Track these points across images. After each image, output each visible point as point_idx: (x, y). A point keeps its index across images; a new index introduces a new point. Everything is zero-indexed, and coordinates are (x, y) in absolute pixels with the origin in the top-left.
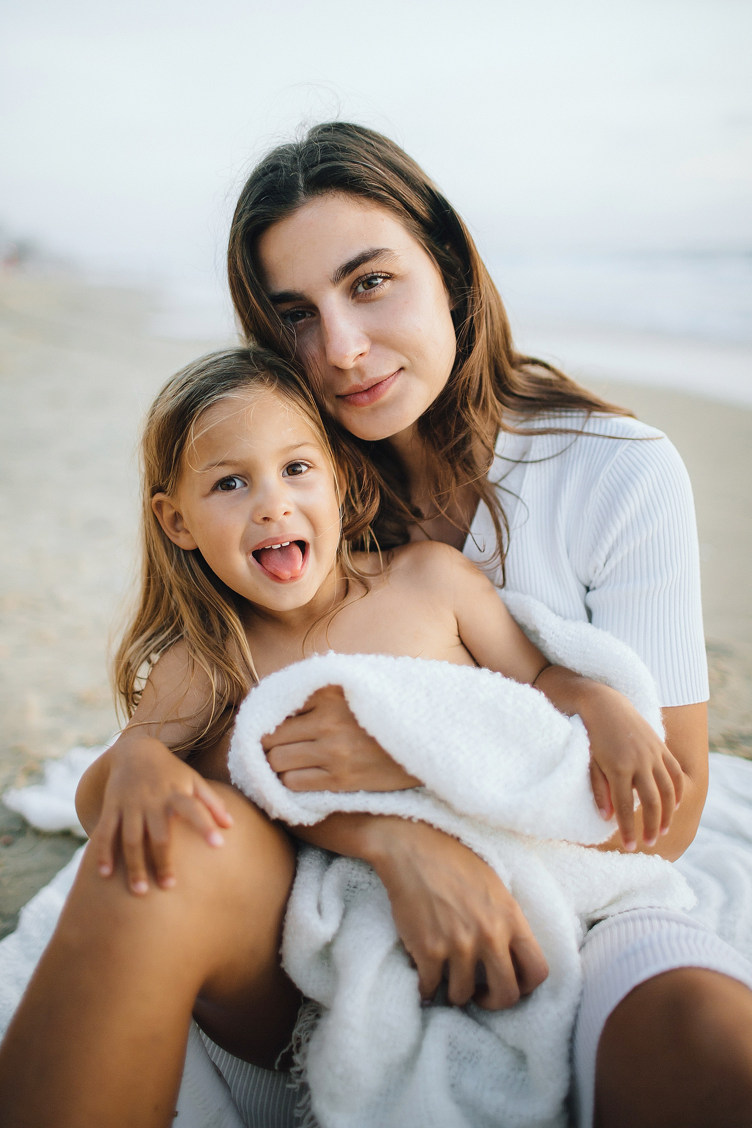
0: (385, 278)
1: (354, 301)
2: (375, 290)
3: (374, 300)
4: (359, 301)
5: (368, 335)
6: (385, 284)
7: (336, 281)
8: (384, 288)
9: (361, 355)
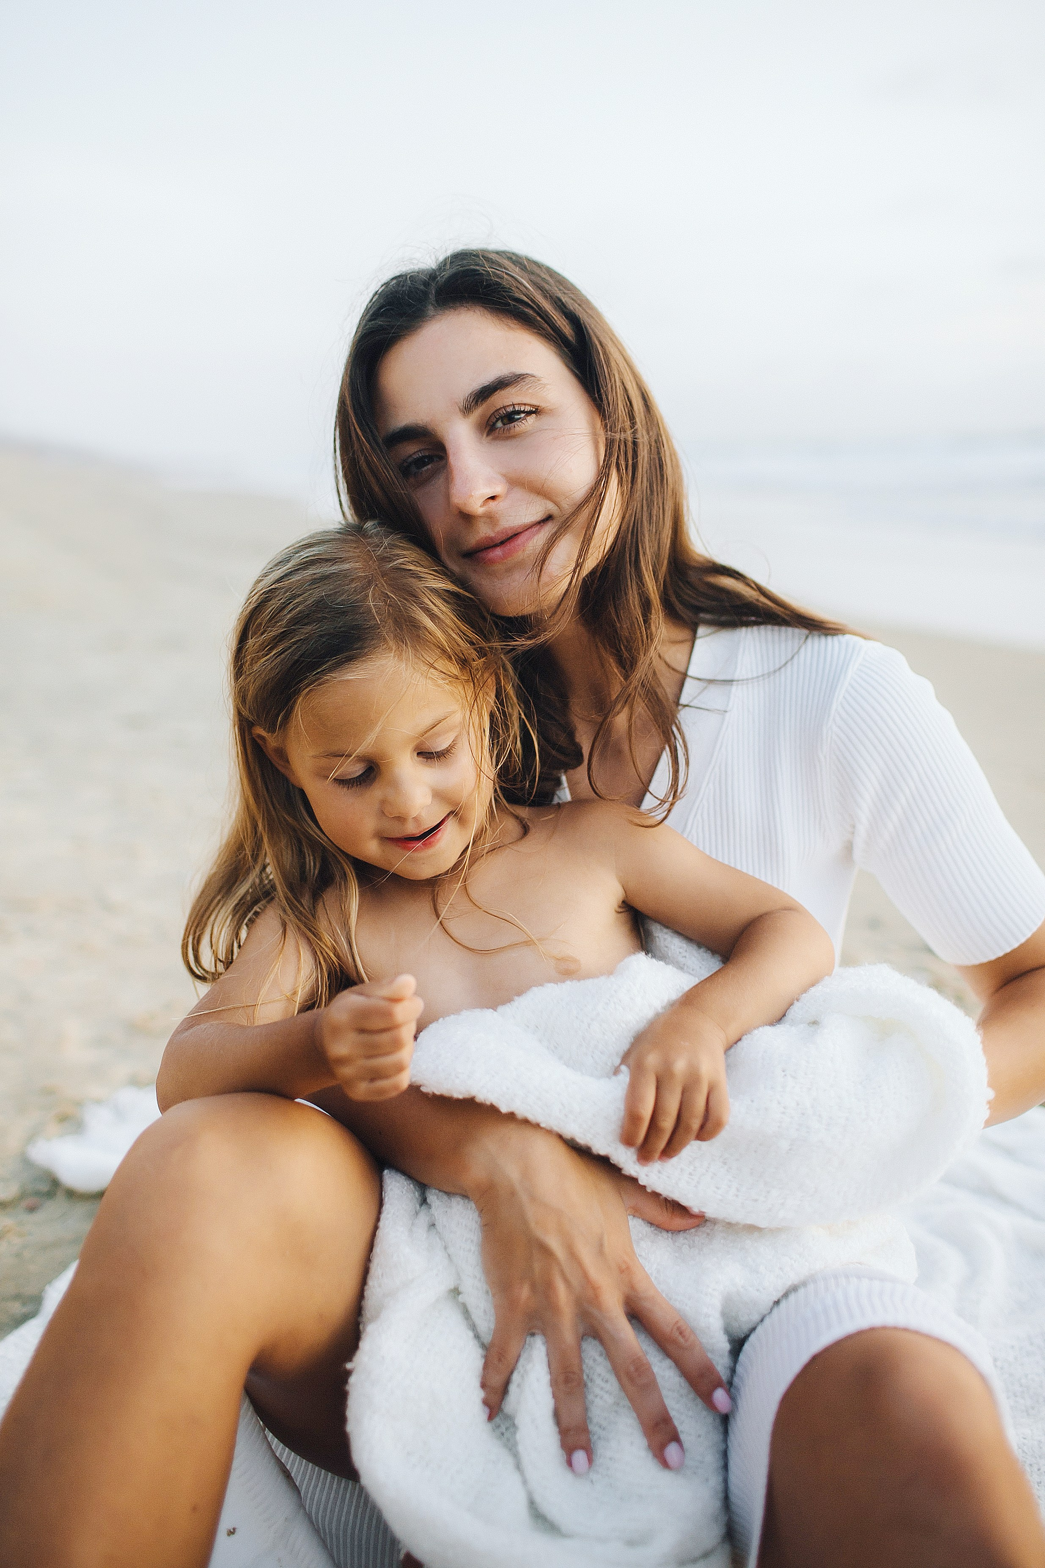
0: (529, 413)
1: (490, 437)
2: (516, 426)
3: (514, 437)
4: (496, 439)
5: (504, 476)
6: (528, 418)
7: (467, 410)
8: (526, 424)
9: (493, 498)
